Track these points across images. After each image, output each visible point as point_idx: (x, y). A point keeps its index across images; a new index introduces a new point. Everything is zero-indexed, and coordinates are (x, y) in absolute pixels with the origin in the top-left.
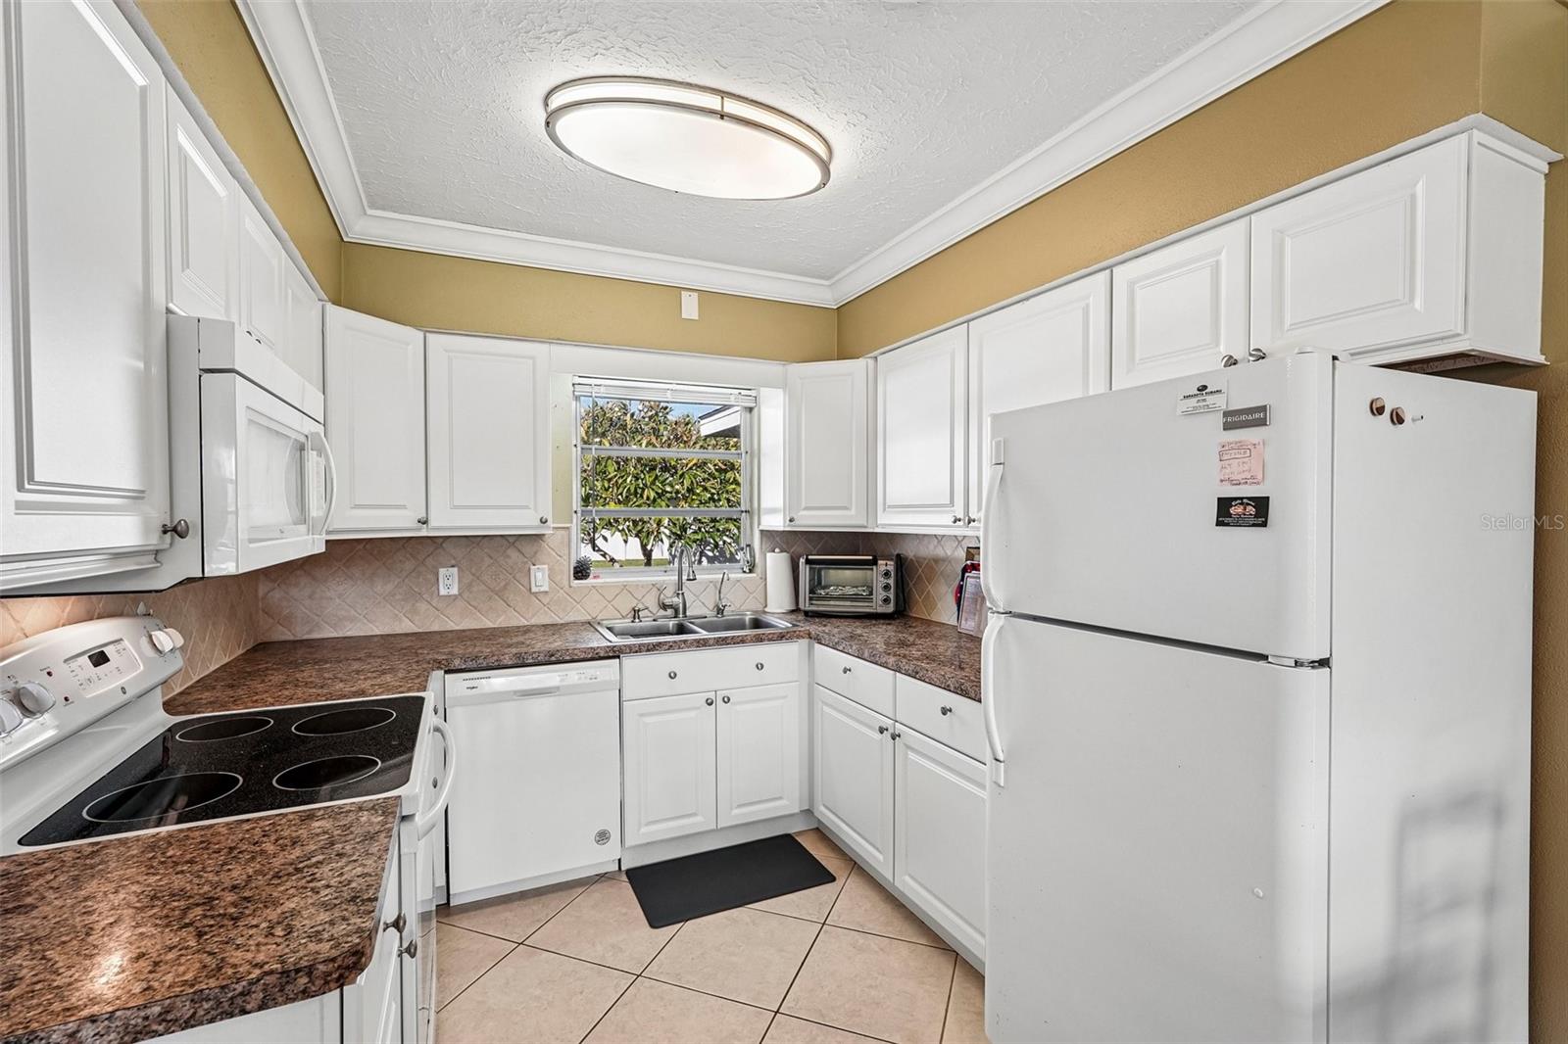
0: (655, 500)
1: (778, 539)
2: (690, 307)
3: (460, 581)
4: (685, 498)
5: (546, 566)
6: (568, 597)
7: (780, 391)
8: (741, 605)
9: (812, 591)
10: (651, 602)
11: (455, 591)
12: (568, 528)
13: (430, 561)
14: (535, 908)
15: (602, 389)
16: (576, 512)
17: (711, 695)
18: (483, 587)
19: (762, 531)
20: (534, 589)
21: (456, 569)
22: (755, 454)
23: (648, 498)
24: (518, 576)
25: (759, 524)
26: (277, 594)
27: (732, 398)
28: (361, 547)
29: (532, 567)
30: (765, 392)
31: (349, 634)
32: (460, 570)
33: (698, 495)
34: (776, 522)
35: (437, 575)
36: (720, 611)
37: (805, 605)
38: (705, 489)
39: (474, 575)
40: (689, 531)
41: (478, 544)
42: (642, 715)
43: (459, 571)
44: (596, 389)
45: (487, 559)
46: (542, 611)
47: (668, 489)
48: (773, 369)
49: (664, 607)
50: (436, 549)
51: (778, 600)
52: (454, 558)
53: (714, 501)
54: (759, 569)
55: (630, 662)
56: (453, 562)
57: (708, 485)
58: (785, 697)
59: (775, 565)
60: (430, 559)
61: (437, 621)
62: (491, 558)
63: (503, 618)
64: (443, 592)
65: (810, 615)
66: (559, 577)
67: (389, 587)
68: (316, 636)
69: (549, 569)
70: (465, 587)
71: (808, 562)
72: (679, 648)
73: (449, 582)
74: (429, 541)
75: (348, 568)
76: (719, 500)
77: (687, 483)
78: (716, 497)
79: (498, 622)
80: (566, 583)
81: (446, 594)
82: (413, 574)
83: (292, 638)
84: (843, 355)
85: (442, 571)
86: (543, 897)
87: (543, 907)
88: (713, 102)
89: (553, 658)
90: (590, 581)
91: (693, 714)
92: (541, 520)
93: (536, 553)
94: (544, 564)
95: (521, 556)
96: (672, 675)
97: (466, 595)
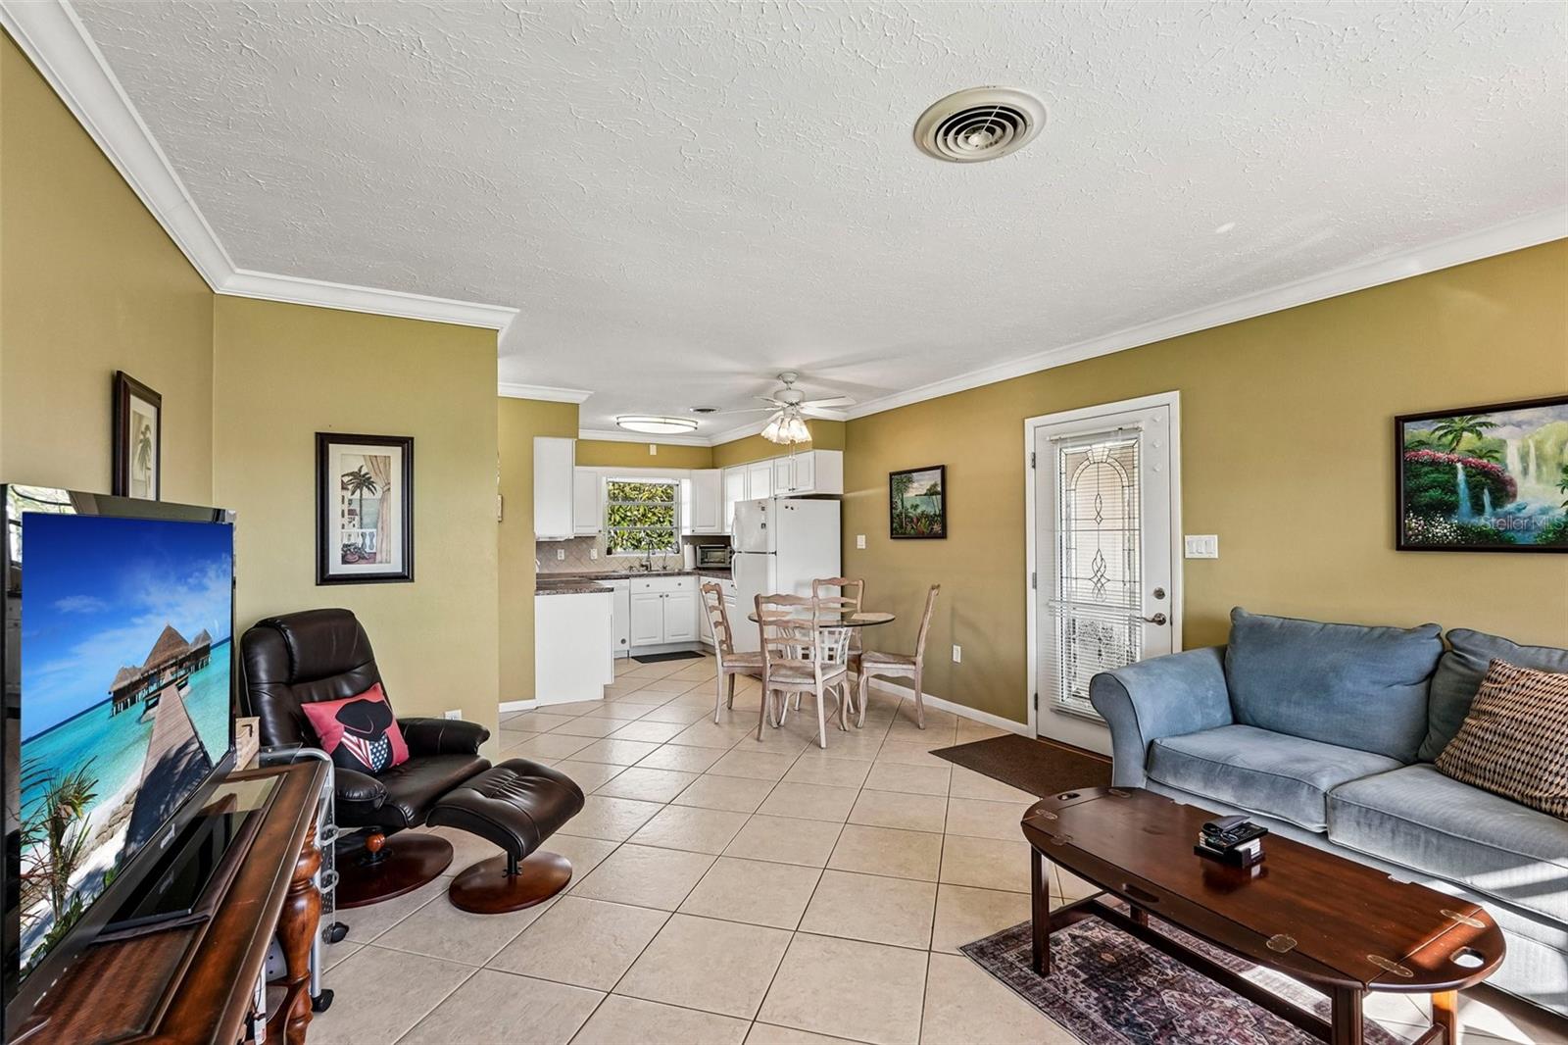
0: (619, 523)
1: (688, 539)
2: (653, 451)
3: (565, 555)
4: (640, 520)
6: (606, 561)
7: (688, 480)
8: (673, 566)
9: (702, 559)
10: (637, 564)
11: (563, 558)
13: (554, 547)
18: (574, 556)
19: (683, 537)
20: (593, 558)
21: (564, 550)
22: (679, 504)
23: (615, 520)
24: (586, 551)
25: (681, 532)
29: (591, 550)
30: (683, 480)
33: (649, 518)
34: (687, 532)
35: (557, 552)
36: (665, 568)
37: (699, 565)
38: (654, 514)
39: (570, 552)
40: (643, 543)
42: (637, 600)
45: (574, 546)
46: (594, 567)
47: (629, 514)
48: (685, 472)
49: (642, 566)
51: (689, 566)
52: (563, 546)
53: (661, 522)
54: (681, 551)
55: (634, 581)
57: (656, 511)
59: (688, 549)
61: (557, 569)
62: (577, 546)
65: (700, 569)
66: (601, 554)
67: (541, 556)
69: (597, 550)
70: (568, 556)
71: (701, 548)
72: (651, 576)
73: (561, 554)
76: (664, 521)
77: (642, 510)
78: (662, 520)
79: (579, 570)
80: (604, 557)
81: (560, 559)
82: (548, 552)
84: (714, 467)
85: (559, 551)
88: (663, 420)
90: (613, 556)
91: (654, 600)
92: (596, 530)
93: (592, 544)
94: (595, 548)
95: (586, 545)
96: (648, 585)
97: (567, 560)
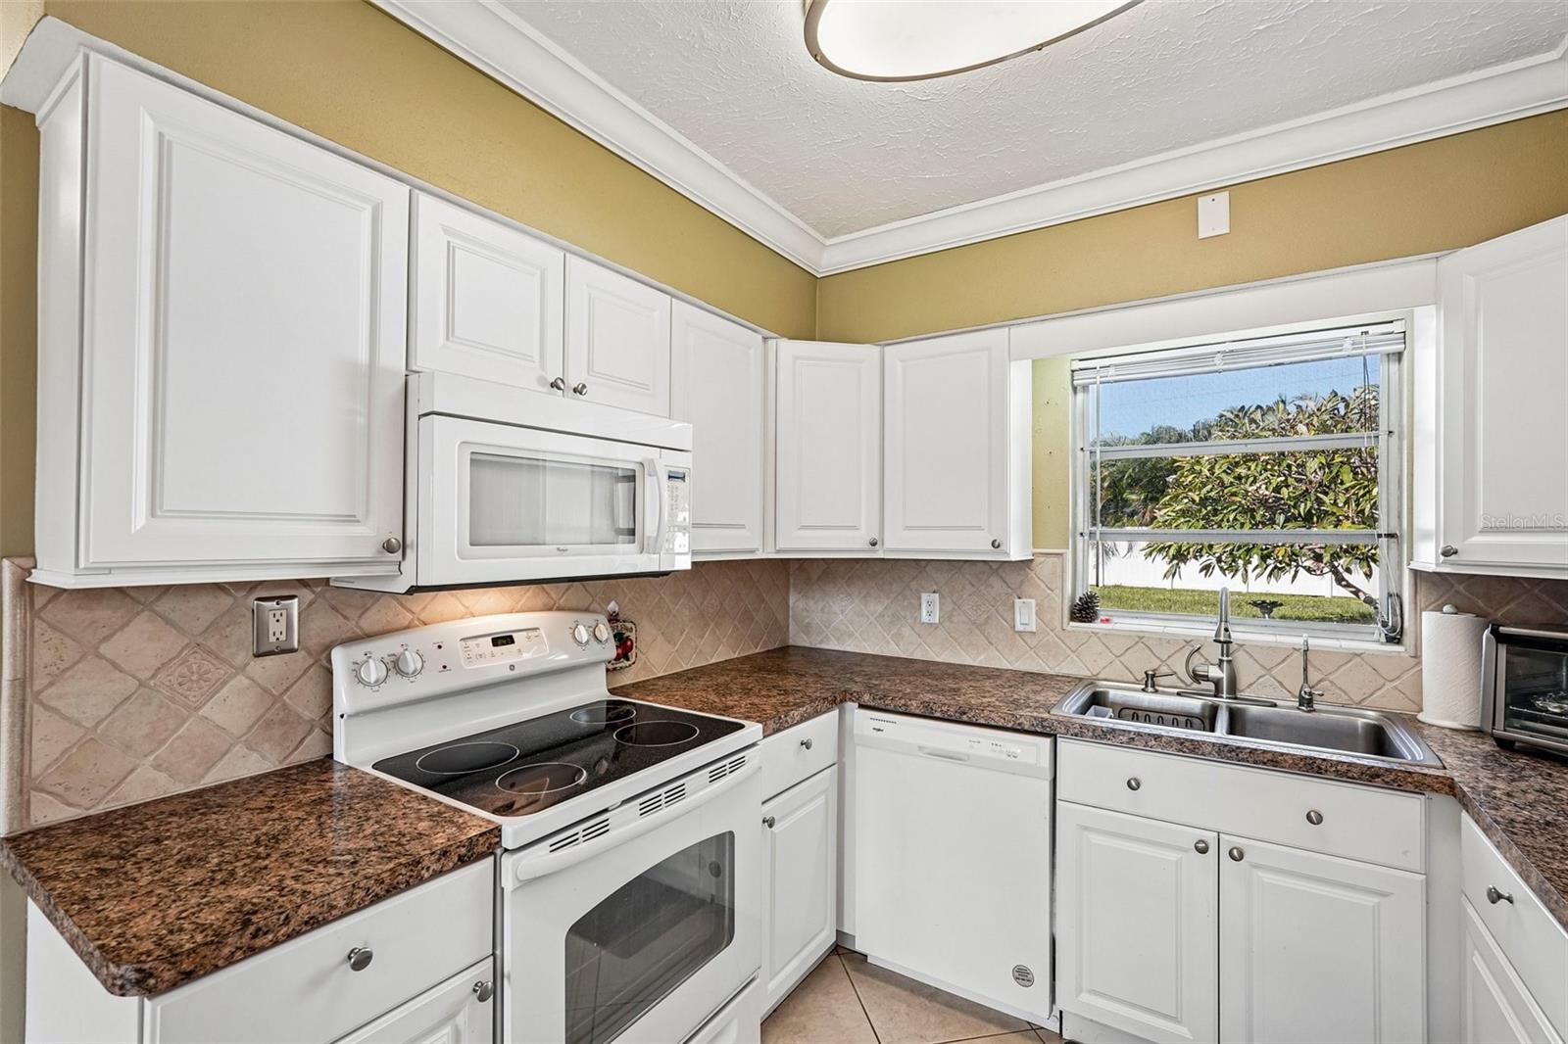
1: (1461, 588)
2: (1214, 219)
3: (941, 609)
5: (1033, 601)
6: (1060, 642)
11: (936, 619)
12: (1061, 554)
13: (914, 585)
14: (932, 1019)
15: (1111, 371)
16: (1082, 534)
17: (1210, 838)
18: (964, 618)
19: (1416, 572)
20: (1019, 627)
21: (937, 595)
22: (1406, 435)
24: (1001, 609)
25: (1411, 558)
26: (801, 605)
27: (1347, 344)
28: (858, 566)
29: (1017, 600)
30: (1414, 318)
31: (848, 649)
32: (942, 597)
35: (919, 598)
36: (1308, 701)
39: (955, 603)
41: (960, 569)
42: (1086, 828)
43: (940, 598)
44: (1103, 372)
45: (968, 587)
46: (1027, 655)
48: (1414, 271)
49: (1196, 677)
50: (920, 572)
52: (936, 584)
54: (1408, 638)
56: (935, 587)
58: (1384, 895)
60: (914, 582)
61: (919, 649)
62: (973, 585)
63: (982, 657)
64: (925, 618)
65: (1516, 748)
66: (1049, 616)
67: (880, 609)
68: (824, 646)
69: (1037, 605)
70: (947, 617)
72: (1146, 745)
73: (931, 609)
74: (914, 564)
75: (848, 586)
79: (978, 661)
80: (1057, 624)
81: (927, 621)
82: (900, 597)
83: (808, 645)
85: (925, 597)
86: (951, 1011)
87: (940, 1022)
89: (965, 718)
90: (1096, 626)
91: (1174, 856)
92: (993, 544)
93: (1022, 582)
94: (1031, 597)
95: (1004, 585)
96: (1133, 783)
97: (946, 624)
